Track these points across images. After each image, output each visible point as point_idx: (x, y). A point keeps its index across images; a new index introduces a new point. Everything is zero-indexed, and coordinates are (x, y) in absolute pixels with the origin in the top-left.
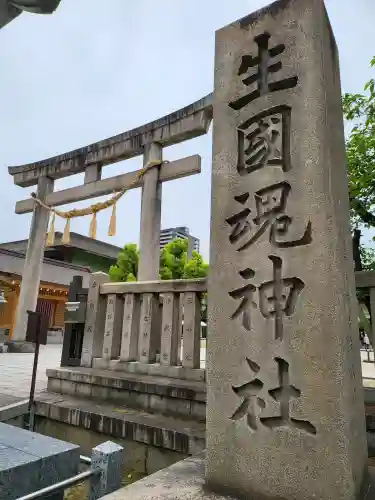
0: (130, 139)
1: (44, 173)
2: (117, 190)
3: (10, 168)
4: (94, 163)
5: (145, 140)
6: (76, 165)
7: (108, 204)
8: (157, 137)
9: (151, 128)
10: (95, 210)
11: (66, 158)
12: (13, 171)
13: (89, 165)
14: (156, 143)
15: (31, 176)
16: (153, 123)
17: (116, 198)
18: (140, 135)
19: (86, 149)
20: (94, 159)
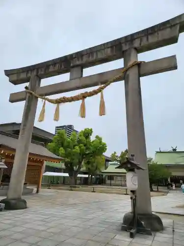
0: (112, 47)
1: (35, 73)
2: (102, 83)
3: (6, 71)
4: (77, 66)
5: (125, 48)
6: (63, 67)
7: (95, 92)
8: (137, 44)
9: (130, 39)
10: (84, 96)
11: (54, 62)
12: (8, 73)
13: (73, 67)
14: (136, 49)
15: (23, 76)
16: (132, 35)
17: (103, 88)
18: (120, 43)
19: (71, 56)
20: (78, 63)
